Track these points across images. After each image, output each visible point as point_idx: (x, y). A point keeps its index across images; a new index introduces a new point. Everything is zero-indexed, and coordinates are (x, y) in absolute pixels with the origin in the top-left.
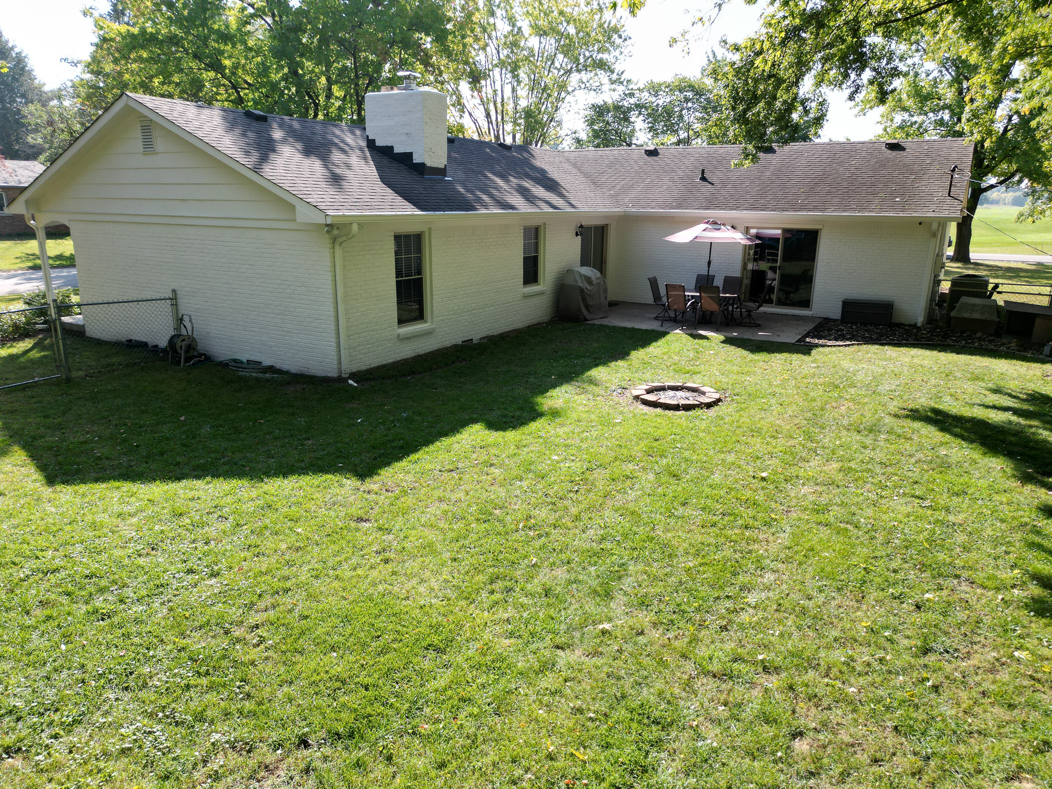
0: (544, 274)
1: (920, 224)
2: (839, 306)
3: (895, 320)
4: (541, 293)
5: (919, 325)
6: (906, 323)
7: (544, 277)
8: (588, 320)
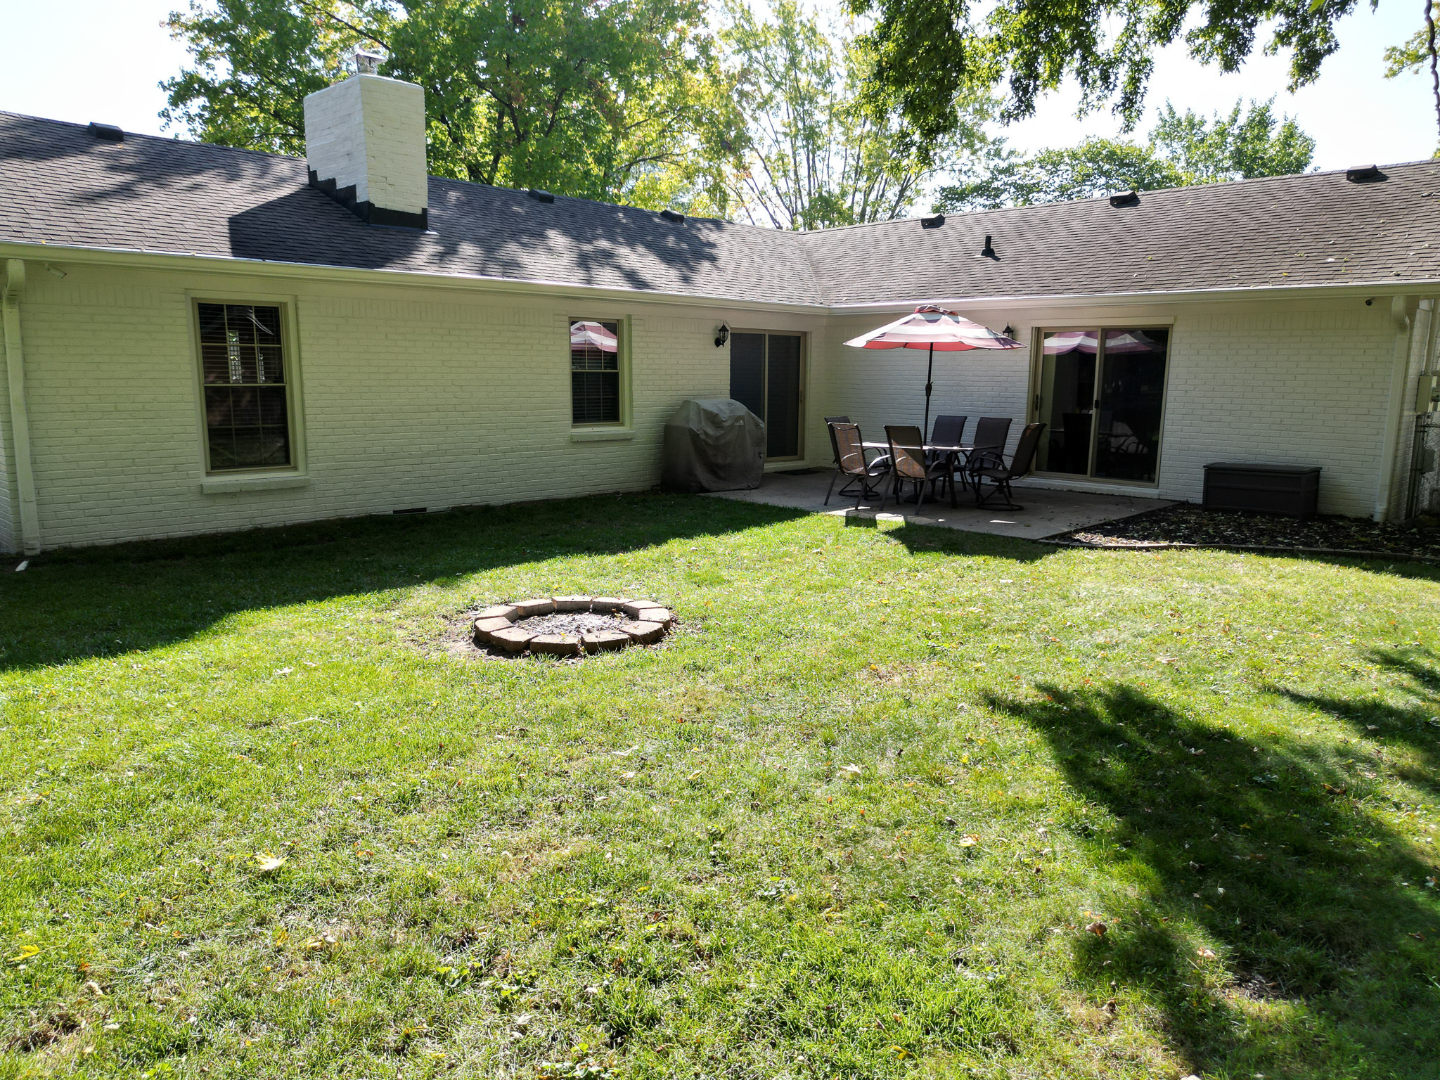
0: (631, 406)
1: (1369, 303)
2: (1201, 474)
3: (1324, 508)
4: (626, 440)
5: (1378, 518)
6: (1349, 514)
7: (631, 411)
8: (708, 491)
